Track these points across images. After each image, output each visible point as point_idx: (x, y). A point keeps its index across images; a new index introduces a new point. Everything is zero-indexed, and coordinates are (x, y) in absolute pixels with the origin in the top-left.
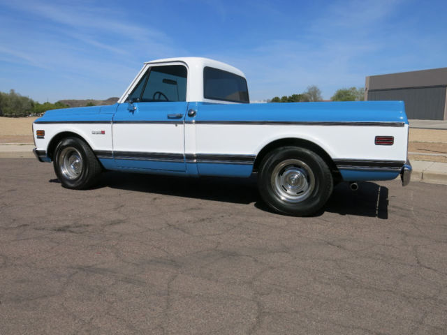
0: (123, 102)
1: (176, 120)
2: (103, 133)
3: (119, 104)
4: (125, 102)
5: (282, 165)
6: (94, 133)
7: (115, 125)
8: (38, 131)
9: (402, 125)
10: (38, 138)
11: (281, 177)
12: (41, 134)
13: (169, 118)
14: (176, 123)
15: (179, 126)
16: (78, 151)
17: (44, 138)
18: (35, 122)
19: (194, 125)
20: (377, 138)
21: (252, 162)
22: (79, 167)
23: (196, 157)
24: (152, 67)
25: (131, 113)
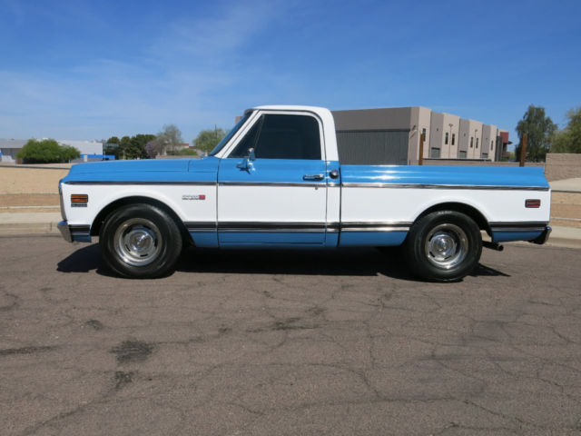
0: (225, 157)
2: (202, 197)
3: (220, 159)
4: (228, 157)
8: (72, 195)
9: (547, 189)
10: (72, 206)
11: (430, 243)
12: (80, 200)
13: (305, 179)
14: (316, 186)
15: (319, 189)
16: (152, 223)
17: (86, 206)
18: (66, 183)
19: (339, 189)
20: (527, 201)
21: (408, 229)
22: (148, 246)
23: (338, 226)
24: (267, 115)
25: (246, 172)
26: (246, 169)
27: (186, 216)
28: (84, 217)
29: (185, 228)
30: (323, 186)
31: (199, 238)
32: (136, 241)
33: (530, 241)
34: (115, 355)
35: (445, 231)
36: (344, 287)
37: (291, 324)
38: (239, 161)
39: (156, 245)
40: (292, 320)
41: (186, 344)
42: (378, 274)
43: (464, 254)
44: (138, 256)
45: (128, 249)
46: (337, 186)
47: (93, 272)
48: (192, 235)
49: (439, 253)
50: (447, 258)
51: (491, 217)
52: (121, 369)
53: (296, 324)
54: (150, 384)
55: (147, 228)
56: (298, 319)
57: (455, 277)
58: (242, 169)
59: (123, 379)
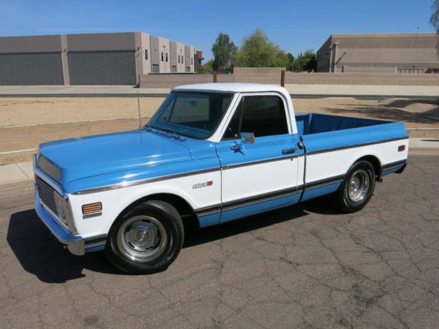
0: (219, 140)
1: (290, 154)
2: (210, 183)
3: (213, 143)
10: (86, 216)
14: (291, 158)
17: (101, 214)
25: (239, 153)
26: (239, 150)
30: (296, 157)
46: (303, 155)
48: (200, 218)
58: (236, 151)
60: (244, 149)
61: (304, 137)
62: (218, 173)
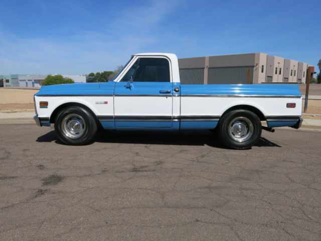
0: (118, 81)
1: (166, 94)
2: (106, 103)
3: (116, 82)
4: (121, 81)
5: (233, 121)
6: (97, 103)
7: (116, 98)
8: (40, 102)
9: (300, 97)
10: (40, 107)
11: (232, 128)
12: (44, 105)
13: (160, 93)
14: (167, 96)
15: (168, 98)
16: (81, 117)
17: (47, 107)
18: (37, 96)
19: (179, 98)
20: (287, 104)
21: (218, 120)
22: (79, 128)
23: (180, 118)
24: (141, 58)
25: (129, 89)
26: (129, 87)
27: (98, 113)
28: (46, 113)
29: (97, 119)
30: (171, 96)
31: (105, 124)
32: (73, 125)
33: (292, 127)
34: (43, 181)
35: (241, 121)
36: (181, 151)
37: (141, 169)
38: (125, 83)
39: (83, 128)
40: (142, 167)
41: (81, 177)
42: (205, 145)
43: (251, 134)
44: (74, 133)
45: (69, 130)
46: (178, 96)
47: (53, 142)
48: (101, 122)
49: (237, 133)
50: (242, 136)
51: (266, 113)
52: (42, 188)
53: (144, 169)
54: (52, 195)
55: (79, 119)
56: (146, 167)
57: (246, 147)
58: (127, 88)
59: (41, 192)
60: (133, 88)
61: (182, 85)
62: (112, 98)
